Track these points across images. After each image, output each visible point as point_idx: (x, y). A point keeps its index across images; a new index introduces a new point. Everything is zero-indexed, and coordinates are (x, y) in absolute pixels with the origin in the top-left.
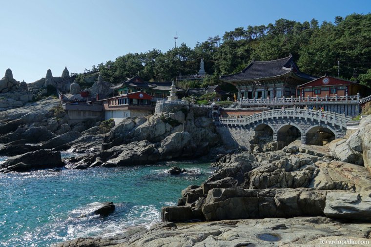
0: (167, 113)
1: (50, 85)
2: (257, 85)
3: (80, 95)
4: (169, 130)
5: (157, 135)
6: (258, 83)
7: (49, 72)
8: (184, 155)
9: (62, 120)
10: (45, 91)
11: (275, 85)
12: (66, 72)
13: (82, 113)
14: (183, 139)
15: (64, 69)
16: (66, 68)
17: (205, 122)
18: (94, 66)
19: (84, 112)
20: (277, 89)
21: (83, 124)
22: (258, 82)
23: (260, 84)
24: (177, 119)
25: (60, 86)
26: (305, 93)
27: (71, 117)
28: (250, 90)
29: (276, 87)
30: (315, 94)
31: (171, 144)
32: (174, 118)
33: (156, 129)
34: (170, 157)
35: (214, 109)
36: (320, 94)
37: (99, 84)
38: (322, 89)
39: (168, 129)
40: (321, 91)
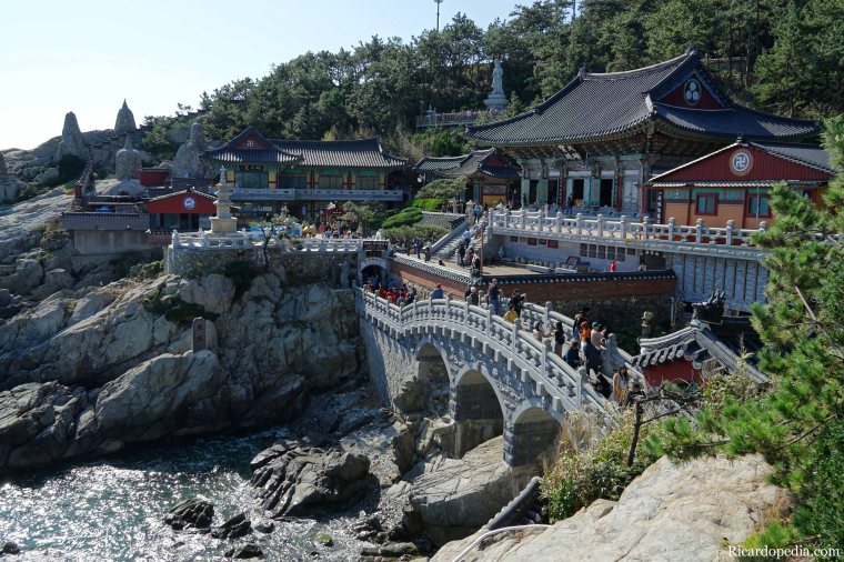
0: (176, 279)
1: (71, 156)
2: (568, 156)
3: (138, 181)
4: (164, 339)
5: (114, 360)
6: (571, 152)
7: (71, 119)
8: (182, 432)
9: (52, 258)
10: (53, 172)
11: (619, 161)
12: (125, 115)
13: (112, 236)
14: (183, 379)
15: (121, 107)
16: (125, 105)
17: (314, 304)
18: (205, 94)
19: (119, 233)
20: (628, 172)
21: (111, 267)
22: (570, 148)
23: (577, 156)
24: (199, 303)
25: (99, 155)
26: (669, 207)
27: (81, 249)
28: (554, 174)
29: (624, 169)
30: (698, 213)
31: (125, 401)
32: (187, 299)
33: (114, 340)
34: (115, 445)
35: (368, 255)
36: (715, 213)
37: (191, 148)
38: (721, 197)
39: (161, 336)
40: (717, 202)
